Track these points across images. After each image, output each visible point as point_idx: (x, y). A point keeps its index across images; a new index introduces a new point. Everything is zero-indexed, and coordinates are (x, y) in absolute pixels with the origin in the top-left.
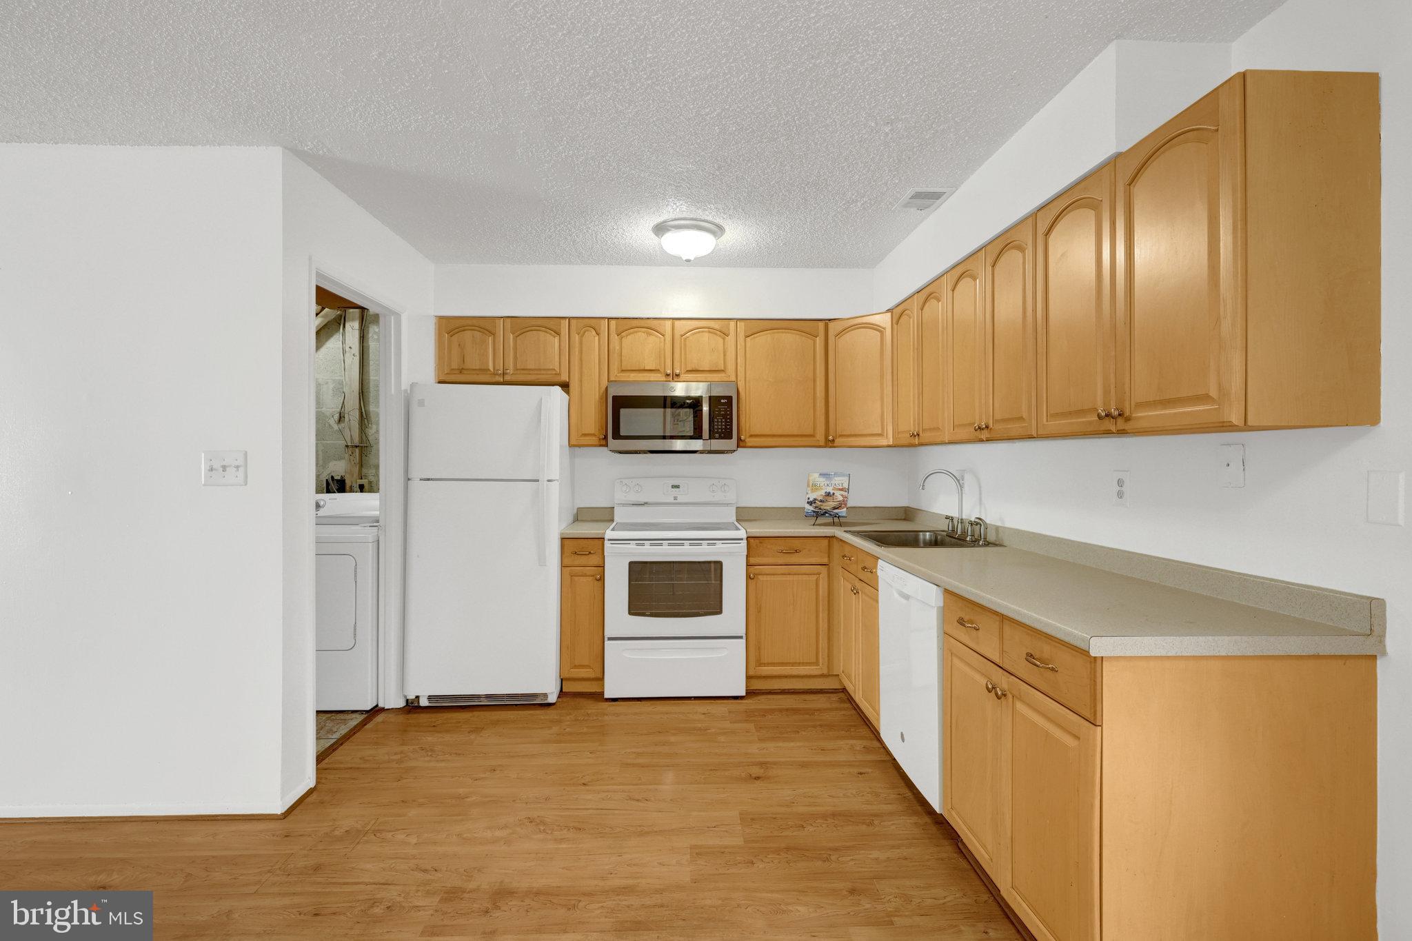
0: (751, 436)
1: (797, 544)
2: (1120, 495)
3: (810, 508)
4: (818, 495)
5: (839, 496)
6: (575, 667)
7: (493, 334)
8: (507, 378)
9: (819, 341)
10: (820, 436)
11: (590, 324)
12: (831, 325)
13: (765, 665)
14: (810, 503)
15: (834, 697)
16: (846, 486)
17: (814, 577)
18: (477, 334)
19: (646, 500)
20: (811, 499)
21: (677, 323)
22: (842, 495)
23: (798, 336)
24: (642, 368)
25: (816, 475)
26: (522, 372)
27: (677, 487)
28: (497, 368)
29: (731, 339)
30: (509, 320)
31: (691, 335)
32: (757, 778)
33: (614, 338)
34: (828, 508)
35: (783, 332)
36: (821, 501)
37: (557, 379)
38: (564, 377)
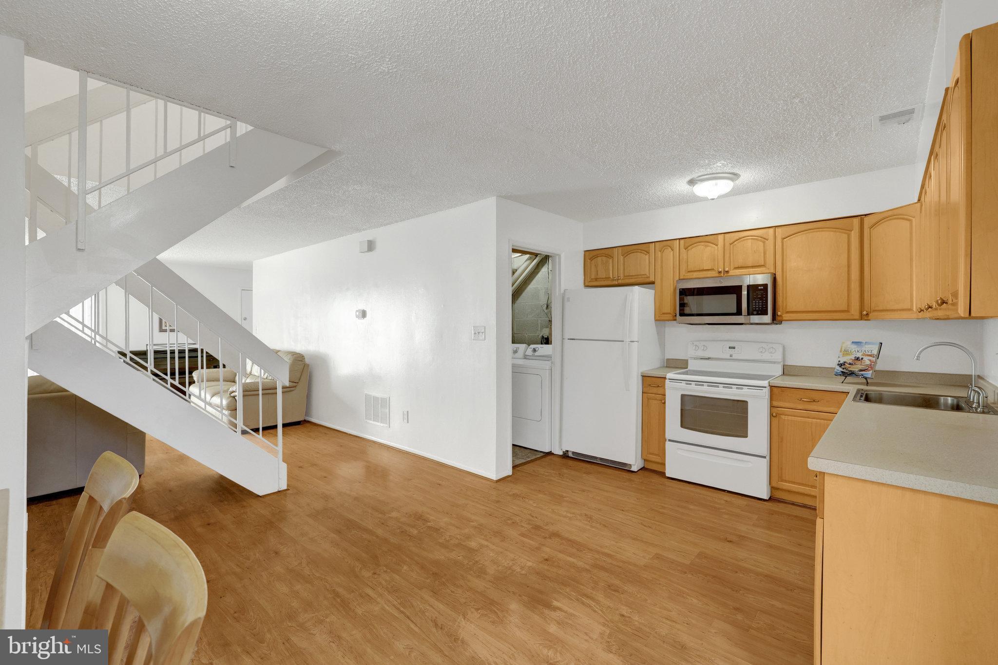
0: (787, 312)
1: (816, 396)
3: (839, 369)
4: (848, 359)
5: (867, 361)
6: (648, 452)
7: (612, 256)
8: (620, 283)
9: (855, 234)
10: (855, 311)
11: (666, 244)
12: (866, 219)
13: (786, 481)
14: (840, 365)
16: (876, 353)
18: (604, 258)
19: (710, 356)
20: (841, 362)
21: (728, 235)
22: (870, 360)
23: (832, 233)
24: (701, 269)
25: (849, 343)
26: (627, 278)
27: (734, 348)
28: (614, 277)
29: (770, 242)
30: (620, 248)
31: (738, 242)
33: (683, 250)
34: (855, 370)
35: (817, 232)
36: (850, 364)
37: (647, 280)
38: (652, 279)
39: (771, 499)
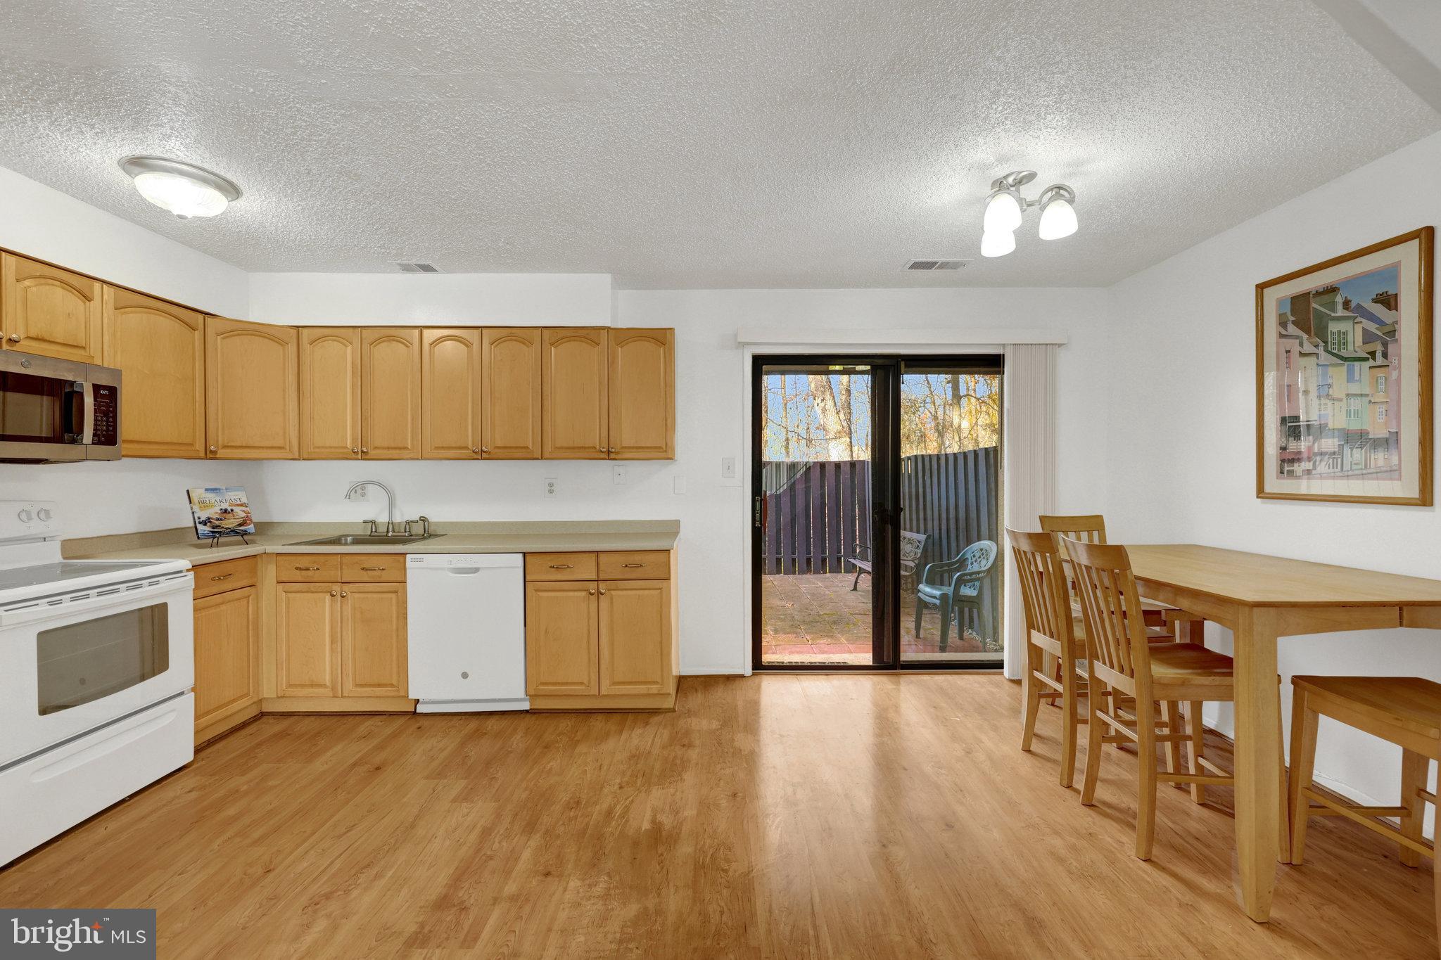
0: (130, 443)
1: (229, 567)
3: (204, 529)
4: (213, 512)
5: (240, 512)
9: (197, 337)
10: (200, 446)
12: (210, 320)
14: (204, 523)
16: (244, 500)
17: (245, 600)
20: (203, 519)
21: (10, 258)
22: (244, 511)
23: (177, 324)
25: (202, 491)
29: (94, 307)
31: (34, 284)
34: (229, 526)
35: (160, 315)
36: (218, 520)
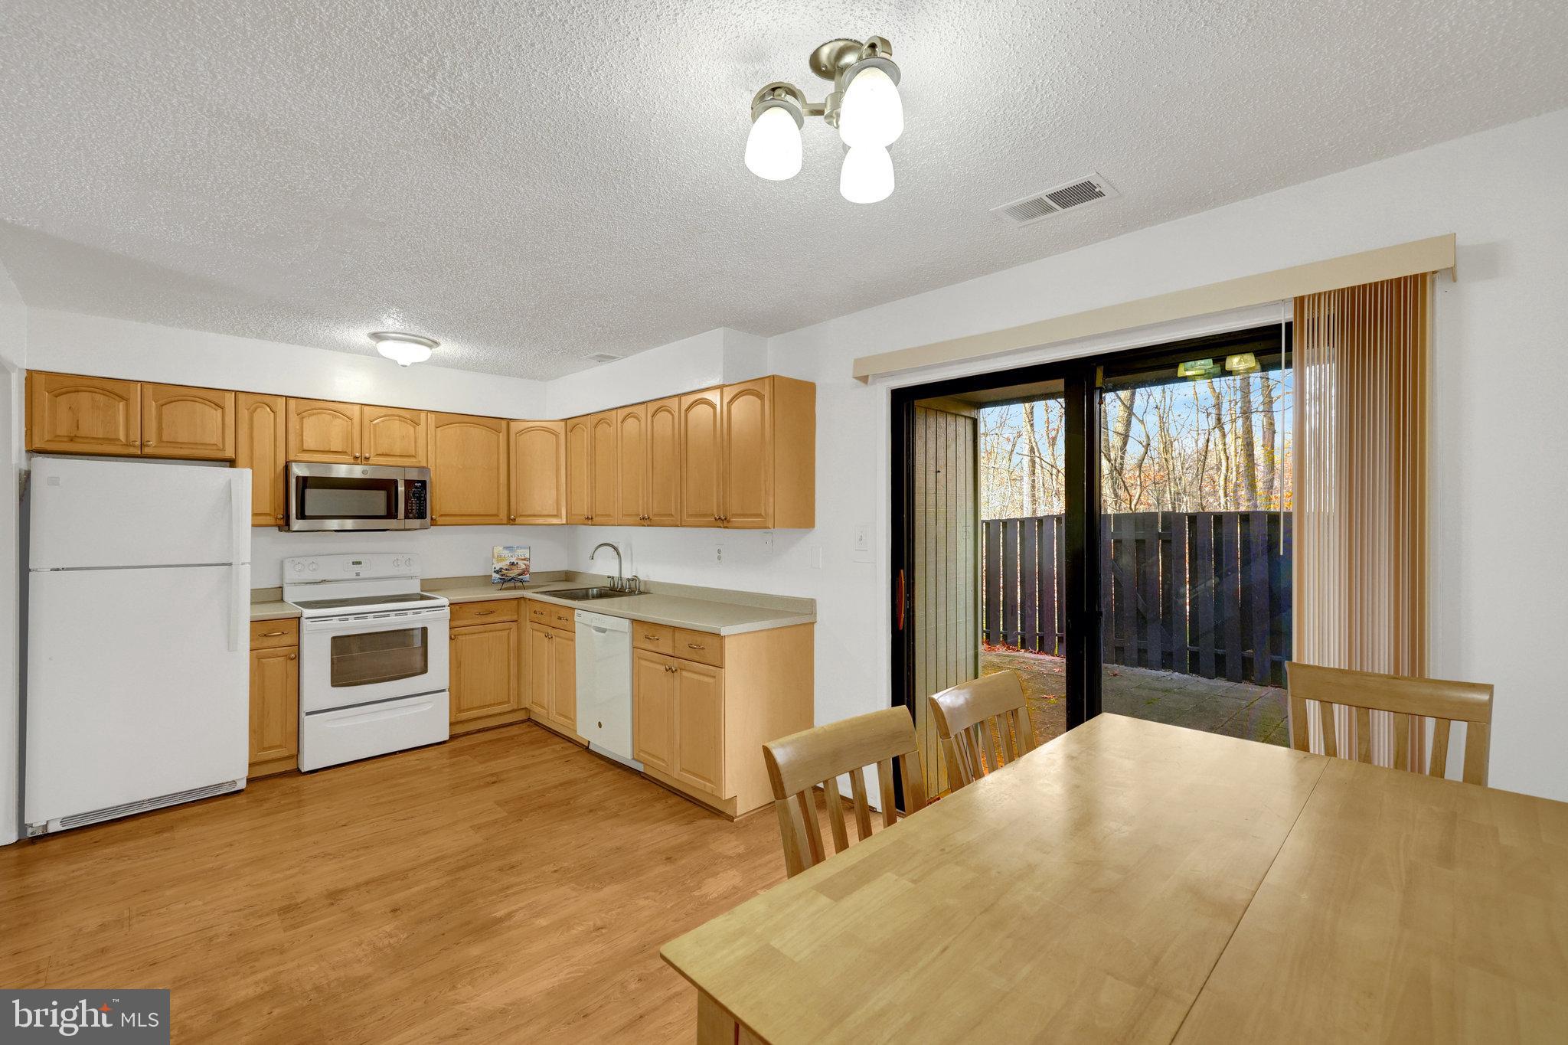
0: (442, 515)
1: (492, 606)
2: (719, 558)
3: (496, 576)
4: (504, 564)
5: (522, 565)
6: (265, 749)
7: (126, 400)
8: (147, 450)
9: (502, 437)
10: (503, 516)
11: (260, 399)
12: (512, 423)
13: (464, 711)
14: (497, 572)
15: (524, 726)
16: (527, 556)
17: (508, 631)
18: (100, 398)
19: (324, 579)
20: (497, 569)
21: (366, 409)
22: (525, 564)
23: (484, 431)
24: (327, 449)
25: (501, 548)
26: (169, 445)
27: (359, 563)
28: (132, 438)
29: (422, 428)
30: (150, 387)
31: (383, 421)
32: (494, 783)
33: (293, 417)
34: (512, 575)
35: (471, 427)
36: (506, 570)
37: (220, 455)
38: (229, 453)
39: (452, 737)
